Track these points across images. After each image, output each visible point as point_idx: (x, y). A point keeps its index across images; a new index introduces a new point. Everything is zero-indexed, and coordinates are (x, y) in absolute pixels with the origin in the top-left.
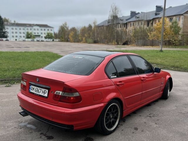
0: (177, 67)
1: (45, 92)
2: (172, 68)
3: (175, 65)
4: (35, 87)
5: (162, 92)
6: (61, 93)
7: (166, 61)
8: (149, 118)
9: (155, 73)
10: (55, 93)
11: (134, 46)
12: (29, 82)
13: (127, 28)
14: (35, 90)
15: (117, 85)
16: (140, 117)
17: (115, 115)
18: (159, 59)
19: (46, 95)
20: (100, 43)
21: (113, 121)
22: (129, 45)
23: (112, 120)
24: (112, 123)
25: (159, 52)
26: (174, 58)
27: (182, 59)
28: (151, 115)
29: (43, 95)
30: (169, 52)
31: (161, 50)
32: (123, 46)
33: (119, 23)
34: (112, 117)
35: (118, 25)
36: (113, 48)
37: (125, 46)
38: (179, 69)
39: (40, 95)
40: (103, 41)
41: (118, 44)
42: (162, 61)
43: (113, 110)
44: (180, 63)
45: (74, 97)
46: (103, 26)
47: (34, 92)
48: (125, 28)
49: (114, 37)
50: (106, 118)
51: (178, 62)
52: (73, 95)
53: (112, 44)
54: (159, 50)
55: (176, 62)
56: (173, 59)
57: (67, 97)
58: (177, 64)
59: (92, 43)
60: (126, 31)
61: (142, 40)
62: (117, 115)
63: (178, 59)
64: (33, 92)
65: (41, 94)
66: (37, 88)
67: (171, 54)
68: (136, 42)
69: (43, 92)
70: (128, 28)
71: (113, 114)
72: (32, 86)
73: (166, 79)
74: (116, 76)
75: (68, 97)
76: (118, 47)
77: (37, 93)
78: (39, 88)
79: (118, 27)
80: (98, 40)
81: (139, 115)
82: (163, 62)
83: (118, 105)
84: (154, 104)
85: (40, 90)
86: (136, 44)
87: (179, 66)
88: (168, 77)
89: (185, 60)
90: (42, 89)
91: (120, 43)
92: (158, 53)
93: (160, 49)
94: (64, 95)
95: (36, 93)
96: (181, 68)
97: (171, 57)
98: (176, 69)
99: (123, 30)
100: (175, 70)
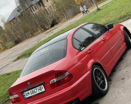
0: (125, 16)
1: (41, 88)
2: (120, 20)
3: (121, 16)
4: (29, 91)
5: (125, 43)
6: (55, 80)
7: (111, 17)
8: (127, 67)
9: (110, 30)
10: (50, 83)
11: (65, 21)
12: (21, 91)
13: (44, 6)
14: (31, 93)
15: (89, 53)
16: (121, 71)
17: (101, 76)
18: (102, 20)
19: (43, 90)
20: (24, 40)
21: (103, 82)
22: (59, 23)
23: (101, 82)
24: (103, 84)
25: (97, 12)
26: (116, 9)
27: (125, 6)
28: (128, 64)
29: (40, 91)
30: (107, 6)
31: (98, 8)
32: (53, 28)
33: (33, 5)
34: (100, 79)
35: (33, 8)
36: (45, 37)
37: (55, 27)
38: (127, 17)
39: (37, 94)
40: (25, 35)
41: (45, 29)
42: (106, 19)
43: (98, 74)
44: (125, 11)
45: (67, 76)
46: (14, 19)
47: (31, 95)
48: (42, 7)
49: (37, 24)
50: (97, 82)
51: (122, 11)
52: (65, 75)
53: (39, 33)
54: (95, 10)
55: (121, 12)
56: (115, 11)
57: (60, 80)
58: (123, 14)
59: (14, 46)
60: (46, 9)
61: (69, 10)
62: (103, 76)
63: (120, 8)
64: (29, 96)
65: (38, 92)
66: (31, 90)
67: (111, 7)
68: (65, 15)
69: (39, 90)
70: (46, 5)
71: (99, 76)
72: (25, 93)
73: (121, 30)
74: (84, 48)
75: (62, 79)
76: (48, 32)
77: (35, 94)
78: (33, 90)
79: (34, 10)
80: (19, 38)
81: (119, 70)
82: (109, 19)
83: (99, 68)
84: (125, 56)
85: (35, 90)
86: (66, 17)
87: (126, 14)
88: (122, 28)
89: (128, 6)
90: (37, 88)
91: (47, 27)
92: (96, 14)
93: (95, 8)
94: (58, 80)
95: (33, 94)
96: (129, 15)
97: (112, 10)
98: (125, 18)
99: (41, 10)
100: (125, 21)
